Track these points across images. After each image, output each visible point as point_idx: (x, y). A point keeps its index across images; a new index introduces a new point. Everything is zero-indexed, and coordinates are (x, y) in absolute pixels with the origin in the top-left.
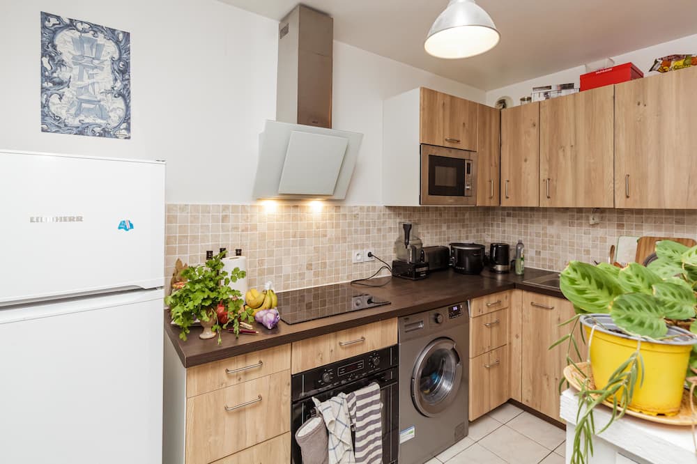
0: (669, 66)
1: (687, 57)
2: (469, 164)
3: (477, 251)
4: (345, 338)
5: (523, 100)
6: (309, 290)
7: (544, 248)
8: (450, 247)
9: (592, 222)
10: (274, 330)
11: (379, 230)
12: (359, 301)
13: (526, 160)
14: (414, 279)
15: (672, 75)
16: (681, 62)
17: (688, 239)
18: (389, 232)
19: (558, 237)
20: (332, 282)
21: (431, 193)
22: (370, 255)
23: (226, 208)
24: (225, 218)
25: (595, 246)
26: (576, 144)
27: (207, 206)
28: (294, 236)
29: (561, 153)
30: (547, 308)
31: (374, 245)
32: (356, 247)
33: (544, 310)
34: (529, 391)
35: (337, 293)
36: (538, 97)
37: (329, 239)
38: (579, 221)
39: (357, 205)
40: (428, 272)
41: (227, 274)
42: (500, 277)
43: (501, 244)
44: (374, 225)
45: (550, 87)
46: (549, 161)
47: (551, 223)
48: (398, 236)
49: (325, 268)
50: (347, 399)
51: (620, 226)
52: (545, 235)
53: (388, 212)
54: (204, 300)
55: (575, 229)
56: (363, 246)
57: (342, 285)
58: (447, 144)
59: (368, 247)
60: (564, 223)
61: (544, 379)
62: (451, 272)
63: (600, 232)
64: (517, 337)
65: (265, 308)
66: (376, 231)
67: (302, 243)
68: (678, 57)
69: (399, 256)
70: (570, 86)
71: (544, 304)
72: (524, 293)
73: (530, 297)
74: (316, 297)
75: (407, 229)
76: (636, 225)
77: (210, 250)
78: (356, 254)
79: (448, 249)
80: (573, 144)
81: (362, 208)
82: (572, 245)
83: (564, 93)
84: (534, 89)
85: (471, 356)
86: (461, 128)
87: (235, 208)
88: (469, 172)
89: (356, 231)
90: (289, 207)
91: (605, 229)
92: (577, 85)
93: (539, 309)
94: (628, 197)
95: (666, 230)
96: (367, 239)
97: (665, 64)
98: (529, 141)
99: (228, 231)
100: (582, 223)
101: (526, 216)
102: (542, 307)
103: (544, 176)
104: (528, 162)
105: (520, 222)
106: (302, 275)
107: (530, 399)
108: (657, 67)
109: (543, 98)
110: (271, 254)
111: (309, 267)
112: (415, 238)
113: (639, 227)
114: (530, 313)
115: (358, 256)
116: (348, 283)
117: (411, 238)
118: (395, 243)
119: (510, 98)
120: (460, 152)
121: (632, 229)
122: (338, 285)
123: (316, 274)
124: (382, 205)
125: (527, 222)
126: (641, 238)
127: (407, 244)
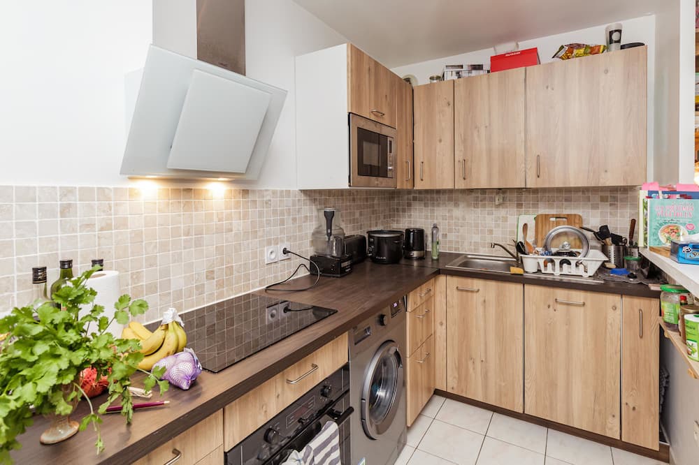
0: (572, 53)
1: (587, 47)
2: (391, 142)
3: (398, 238)
4: (293, 374)
5: (432, 78)
6: (211, 308)
7: (450, 231)
8: (366, 236)
9: (497, 203)
10: (194, 389)
11: (294, 220)
12: (274, 312)
13: (440, 141)
14: (339, 276)
15: (574, 62)
16: (582, 51)
17: (575, 215)
18: (304, 222)
19: (464, 219)
20: (241, 291)
21: (360, 173)
22: (285, 252)
23: (67, 192)
24: (66, 210)
25: (497, 226)
26: (490, 124)
27: (28, 188)
28: (188, 234)
29: (475, 134)
30: (472, 292)
31: (289, 239)
32: (269, 243)
33: (470, 294)
34: (455, 377)
35: (247, 306)
36: (450, 76)
37: (236, 234)
38: (483, 202)
39: (269, 188)
40: (351, 266)
41: (102, 309)
42: (415, 264)
43: (417, 230)
44: (289, 215)
45: (462, 67)
46: (464, 141)
47: (456, 205)
48: (317, 226)
49: (231, 274)
50: (303, 459)
51: (519, 205)
52: (451, 217)
53: (303, 197)
54: (61, 374)
55: (479, 210)
56: (276, 242)
57: (253, 295)
58: (373, 118)
59: (282, 241)
60: (469, 205)
61: (470, 363)
62: (368, 264)
63: (502, 212)
64: (441, 324)
65: (168, 354)
66: (291, 221)
67: (198, 243)
68: (579, 46)
69: (317, 250)
70: (479, 67)
71: (469, 288)
72: (449, 278)
73: (454, 281)
74: (220, 315)
75: (329, 217)
76: (533, 204)
77: (39, 266)
78: (269, 252)
79: (364, 238)
80: (487, 125)
81: (274, 192)
82: (477, 226)
83: (474, 73)
84: (447, 66)
85: (408, 356)
86: (384, 100)
87: (86, 193)
88: (391, 152)
89: (268, 223)
90: (178, 190)
91: (506, 210)
92: (487, 66)
93: (464, 293)
94: (538, 177)
95: (558, 207)
96: (282, 232)
97: (570, 51)
98: (443, 122)
99: (74, 230)
100: (485, 204)
101: (432, 199)
102: (467, 291)
103: (459, 156)
104: (442, 143)
105: (426, 205)
106: (200, 289)
107: (455, 386)
108: (562, 53)
109: (455, 77)
110: (151, 263)
111: (210, 275)
112: (337, 228)
113: (535, 206)
114: (454, 297)
115: (272, 253)
116: (260, 291)
117: (333, 228)
118: (313, 234)
119: (414, 77)
120: (383, 127)
121: (530, 208)
122: (249, 294)
123: (220, 285)
124: (297, 189)
125: (433, 205)
126: (538, 216)
127: (329, 235)
